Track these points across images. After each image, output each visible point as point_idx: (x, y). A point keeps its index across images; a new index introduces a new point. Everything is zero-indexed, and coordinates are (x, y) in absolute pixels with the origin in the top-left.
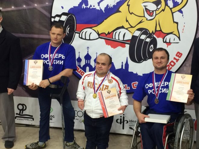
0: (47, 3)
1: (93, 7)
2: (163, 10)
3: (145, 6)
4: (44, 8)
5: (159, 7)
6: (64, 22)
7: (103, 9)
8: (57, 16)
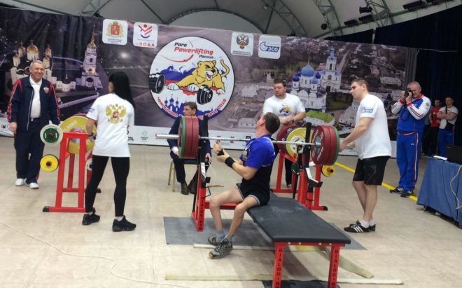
1: (176, 71)
2: (216, 75)
3: (207, 72)
5: (214, 74)
6: (157, 78)
7: (182, 73)
8: (153, 74)
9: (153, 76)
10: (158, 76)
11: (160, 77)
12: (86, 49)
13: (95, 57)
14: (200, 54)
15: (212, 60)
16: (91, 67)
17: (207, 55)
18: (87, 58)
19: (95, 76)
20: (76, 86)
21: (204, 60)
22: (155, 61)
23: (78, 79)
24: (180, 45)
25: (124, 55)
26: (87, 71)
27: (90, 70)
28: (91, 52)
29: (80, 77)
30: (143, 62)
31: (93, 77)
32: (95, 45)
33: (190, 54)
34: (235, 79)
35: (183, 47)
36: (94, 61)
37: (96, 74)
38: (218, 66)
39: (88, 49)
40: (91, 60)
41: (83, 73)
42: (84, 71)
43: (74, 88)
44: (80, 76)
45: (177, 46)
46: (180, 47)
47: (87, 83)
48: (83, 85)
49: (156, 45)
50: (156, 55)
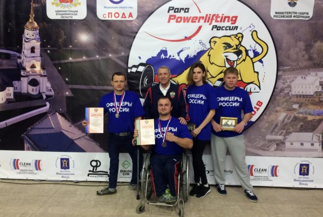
0: (123, 53)
1: (172, 57)
2: (244, 60)
3: (226, 56)
4: (120, 58)
5: (240, 57)
6: (141, 72)
7: (183, 60)
8: (134, 66)
9: (134, 70)
10: (141, 69)
11: (146, 71)
12: (23, 32)
13: (39, 44)
14: (214, 23)
15: (235, 32)
16: (34, 62)
17: (227, 24)
18: (26, 46)
19: (41, 76)
20: (15, 93)
21: (220, 33)
22: (136, 43)
23: (16, 83)
24: (178, 10)
25: (84, 38)
26: (28, 69)
27: (33, 67)
28: (31, 37)
29: (19, 80)
30: (115, 45)
31: (38, 78)
32: (36, 25)
33: (196, 26)
34: (279, 64)
35: (182, 14)
36: (38, 51)
37: (42, 72)
38: (248, 43)
39: (26, 31)
40: (33, 50)
41: (22, 73)
42: (24, 69)
43: (12, 97)
44: (18, 78)
45: (172, 12)
46: (178, 15)
47: (31, 88)
48: (24, 91)
49: (135, 15)
50: (137, 33)
